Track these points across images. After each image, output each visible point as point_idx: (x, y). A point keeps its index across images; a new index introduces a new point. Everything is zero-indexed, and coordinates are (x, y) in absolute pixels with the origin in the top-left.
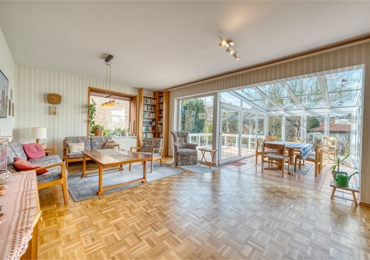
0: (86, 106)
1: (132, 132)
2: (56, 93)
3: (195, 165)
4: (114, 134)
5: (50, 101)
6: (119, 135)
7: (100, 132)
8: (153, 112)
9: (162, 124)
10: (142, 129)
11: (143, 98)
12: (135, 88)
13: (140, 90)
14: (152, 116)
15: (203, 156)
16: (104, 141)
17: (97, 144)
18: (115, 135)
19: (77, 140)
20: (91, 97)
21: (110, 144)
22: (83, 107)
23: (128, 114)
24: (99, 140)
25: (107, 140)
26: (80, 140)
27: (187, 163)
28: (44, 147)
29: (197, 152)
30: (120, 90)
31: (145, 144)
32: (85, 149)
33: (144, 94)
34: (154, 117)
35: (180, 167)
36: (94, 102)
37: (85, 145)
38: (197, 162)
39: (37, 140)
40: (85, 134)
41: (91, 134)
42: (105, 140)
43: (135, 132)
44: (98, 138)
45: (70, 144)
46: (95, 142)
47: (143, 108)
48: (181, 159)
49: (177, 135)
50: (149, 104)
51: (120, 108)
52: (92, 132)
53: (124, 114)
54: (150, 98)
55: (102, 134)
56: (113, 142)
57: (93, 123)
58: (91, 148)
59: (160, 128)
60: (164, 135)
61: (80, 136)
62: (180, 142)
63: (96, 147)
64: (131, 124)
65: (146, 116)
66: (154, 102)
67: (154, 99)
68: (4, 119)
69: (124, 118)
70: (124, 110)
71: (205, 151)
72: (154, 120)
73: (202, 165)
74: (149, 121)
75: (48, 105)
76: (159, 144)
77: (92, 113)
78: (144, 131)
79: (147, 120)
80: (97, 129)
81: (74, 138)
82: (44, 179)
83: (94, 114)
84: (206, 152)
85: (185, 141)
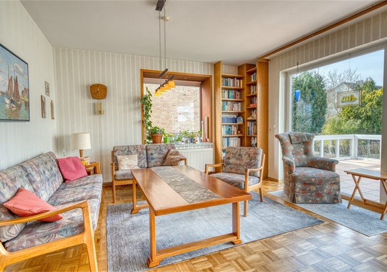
0: (138, 99)
1: (205, 136)
2: (101, 83)
3: (336, 205)
4: (179, 139)
5: (94, 96)
6: (187, 142)
7: (159, 138)
8: (239, 102)
9: (255, 121)
10: (221, 131)
11: (221, 79)
12: (208, 63)
13: (216, 66)
14: (237, 108)
15: (357, 187)
16: (165, 151)
17: (154, 156)
18: (180, 142)
19: (128, 151)
20: (145, 85)
21: (172, 157)
22: (135, 100)
23: (198, 110)
24: (158, 151)
25: (169, 151)
26: (132, 151)
27: (317, 198)
28: (87, 162)
29: (338, 176)
30: (185, 70)
31: (229, 158)
32: (138, 164)
33: (224, 71)
34: (240, 111)
35: (303, 206)
36: (149, 92)
37: (139, 158)
38: (339, 198)
39: (80, 150)
40: (139, 142)
41: (148, 141)
42: (167, 150)
43: (210, 136)
44: (155, 148)
45: (119, 157)
46: (152, 154)
47: (221, 95)
48: (304, 191)
49: (288, 141)
50: (232, 87)
51: (187, 101)
52: (149, 138)
53: (193, 111)
54: (233, 78)
55: (163, 140)
56: (177, 153)
57: (150, 124)
58: (147, 163)
59: (252, 129)
60: (259, 140)
61: (133, 144)
62: (296, 153)
63: (153, 161)
64: (204, 124)
65: (228, 108)
66: (239, 84)
67: (239, 78)
68: (27, 123)
69: (192, 116)
70: (192, 105)
71: (360, 176)
72: (239, 114)
73: (354, 208)
74: (232, 116)
75: (92, 101)
76: (255, 158)
77: (147, 109)
78: (224, 134)
79: (228, 116)
80: (155, 133)
81: (124, 148)
82: (56, 233)
83: (150, 111)
84: (362, 178)
85: (307, 152)
